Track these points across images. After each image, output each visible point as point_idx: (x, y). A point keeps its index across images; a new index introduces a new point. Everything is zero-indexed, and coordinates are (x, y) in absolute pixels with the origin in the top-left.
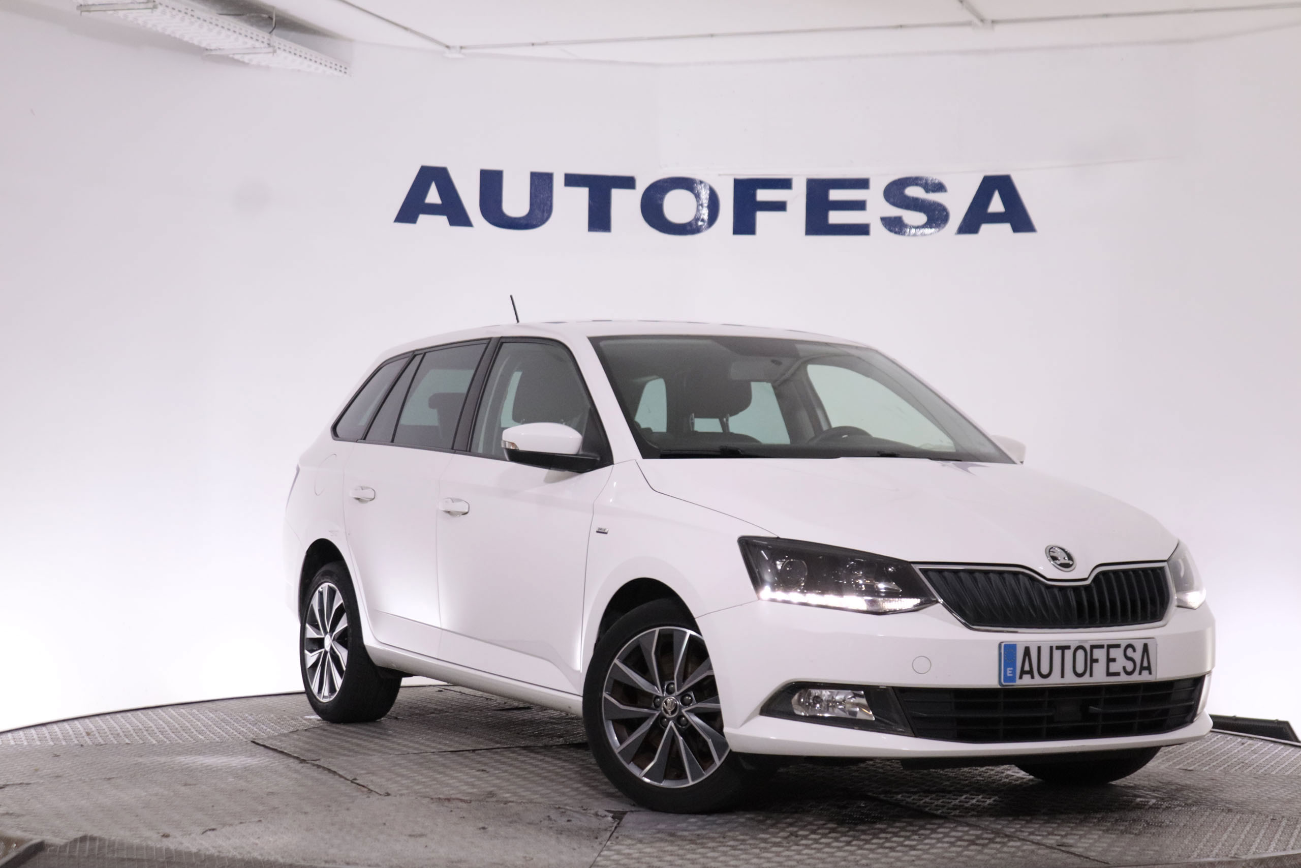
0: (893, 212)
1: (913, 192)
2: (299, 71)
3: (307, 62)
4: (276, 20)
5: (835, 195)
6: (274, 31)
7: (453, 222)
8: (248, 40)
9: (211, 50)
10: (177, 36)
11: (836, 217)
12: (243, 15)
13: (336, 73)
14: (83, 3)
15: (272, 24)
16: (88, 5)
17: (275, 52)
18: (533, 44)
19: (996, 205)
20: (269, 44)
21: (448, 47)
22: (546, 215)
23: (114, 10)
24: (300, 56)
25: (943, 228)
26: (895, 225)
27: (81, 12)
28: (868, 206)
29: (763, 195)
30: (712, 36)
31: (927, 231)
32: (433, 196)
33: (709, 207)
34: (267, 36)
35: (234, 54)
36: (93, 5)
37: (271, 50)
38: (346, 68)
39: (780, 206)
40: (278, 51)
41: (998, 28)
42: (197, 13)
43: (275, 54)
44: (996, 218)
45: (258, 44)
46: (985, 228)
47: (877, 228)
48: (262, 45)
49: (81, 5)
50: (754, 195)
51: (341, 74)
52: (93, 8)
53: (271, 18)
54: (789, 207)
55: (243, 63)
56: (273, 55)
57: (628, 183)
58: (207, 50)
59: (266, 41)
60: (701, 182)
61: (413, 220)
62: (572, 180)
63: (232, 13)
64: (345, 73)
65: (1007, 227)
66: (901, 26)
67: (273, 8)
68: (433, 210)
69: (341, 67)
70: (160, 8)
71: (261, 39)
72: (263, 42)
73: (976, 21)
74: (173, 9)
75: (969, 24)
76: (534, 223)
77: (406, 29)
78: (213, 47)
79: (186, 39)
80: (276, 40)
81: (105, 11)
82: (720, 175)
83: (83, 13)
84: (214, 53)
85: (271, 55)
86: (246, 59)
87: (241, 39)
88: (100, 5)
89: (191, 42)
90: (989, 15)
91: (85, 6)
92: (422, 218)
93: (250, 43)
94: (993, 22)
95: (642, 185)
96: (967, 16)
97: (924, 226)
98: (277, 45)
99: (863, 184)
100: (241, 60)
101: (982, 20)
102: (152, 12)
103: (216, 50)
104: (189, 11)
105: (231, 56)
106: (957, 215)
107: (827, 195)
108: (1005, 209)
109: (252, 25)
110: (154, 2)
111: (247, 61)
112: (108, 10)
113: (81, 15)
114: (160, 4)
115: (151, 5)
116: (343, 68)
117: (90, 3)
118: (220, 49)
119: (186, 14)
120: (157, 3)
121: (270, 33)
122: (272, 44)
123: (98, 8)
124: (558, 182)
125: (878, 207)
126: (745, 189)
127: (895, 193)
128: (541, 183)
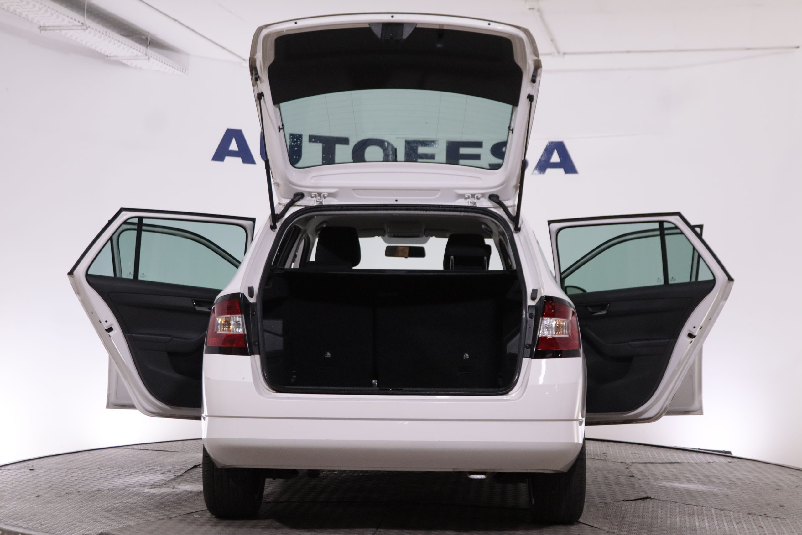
0: (495, 160)
3: (165, 66)
4: (150, 40)
6: (149, 46)
7: (245, 161)
8: (135, 51)
9: (110, 57)
10: (93, 48)
12: (132, 36)
13: (180, 73)
14: (42, 25)
15: (148, 42)
16: (45, 26)
17: (149, 59)
19: (555, 158)
20: (146, 54)
21: (244, 60)
22: (298, 158)
23: (60, 30)
24: (162, 62)
27: (41, 30)
28: (482, 157)
29: (421, 150)
32: (234, 146)
33: (391, 156)
34: (145, 49)
35: (123, 60)
36: (49, 26)
37: (147, 57)
38: (185, 70)
39: (431, 157)
40: (151, 58)
41: (567, 57)
42: (109, 34)
44: (555, 166)
45: (140, 54)
46: (549, 171)
48: (142, 55)
49: (41, 26)
50: (417, 150)
51: (183, 74)
52: (48, 28)
53: (147, 39)
54: (436, 157)
57: (345, 141)
58: (108, 56)
59: (144, 52)
60: (387, 142)
61: (222, 159)
62: (313, 139)
63: (126, 35)
64: (185, 73)
65: (561, 171)
67: (149, 33)
68: (233, 154)
70: (89, 29)
71: (141, 50)
72: (143, 53)
74: (96, 30)
75: (550, 54)
78: (112, 55)
79: (98, 49)
80: (151, 51)
81: (53, 30)
82: (397, 138)
83: (42, 31)
84: (112, 58)
85: (147, 60)
87: (130, 50)
88: (52, 26)
89: (99, 51)
90: (563, 49)
91: (43, 27)
92: (228, 159)
93: (136, 53)
94: (564, 54)
95: (353, 143)
98: (150, 55)
99: (479, 145)
100: (126, 63)
101: (558, 52)
102: (85, 31)
103: (113, 57)
104: (105, 33)
105: (121, 61)
106: (533, 163)
107: (458, 151)
108: (561, 160)
109: (137, 42)
110: (86, 25)
111: (129, 64)
112: (56, 30)
113: (40, 32)
114: (89, 27)
115: (84, 27)
116: (184, 70)
117: (47, 25)
118: (115, 56)
119: (103, 33)
120: (88, 26)
121: (147, 47)
122: (147, 54)
123: (51, 28)
124: (305, 139)
125: (487, 158)
126: (411, 146)
127: (497, 150)
128: (295, 140)
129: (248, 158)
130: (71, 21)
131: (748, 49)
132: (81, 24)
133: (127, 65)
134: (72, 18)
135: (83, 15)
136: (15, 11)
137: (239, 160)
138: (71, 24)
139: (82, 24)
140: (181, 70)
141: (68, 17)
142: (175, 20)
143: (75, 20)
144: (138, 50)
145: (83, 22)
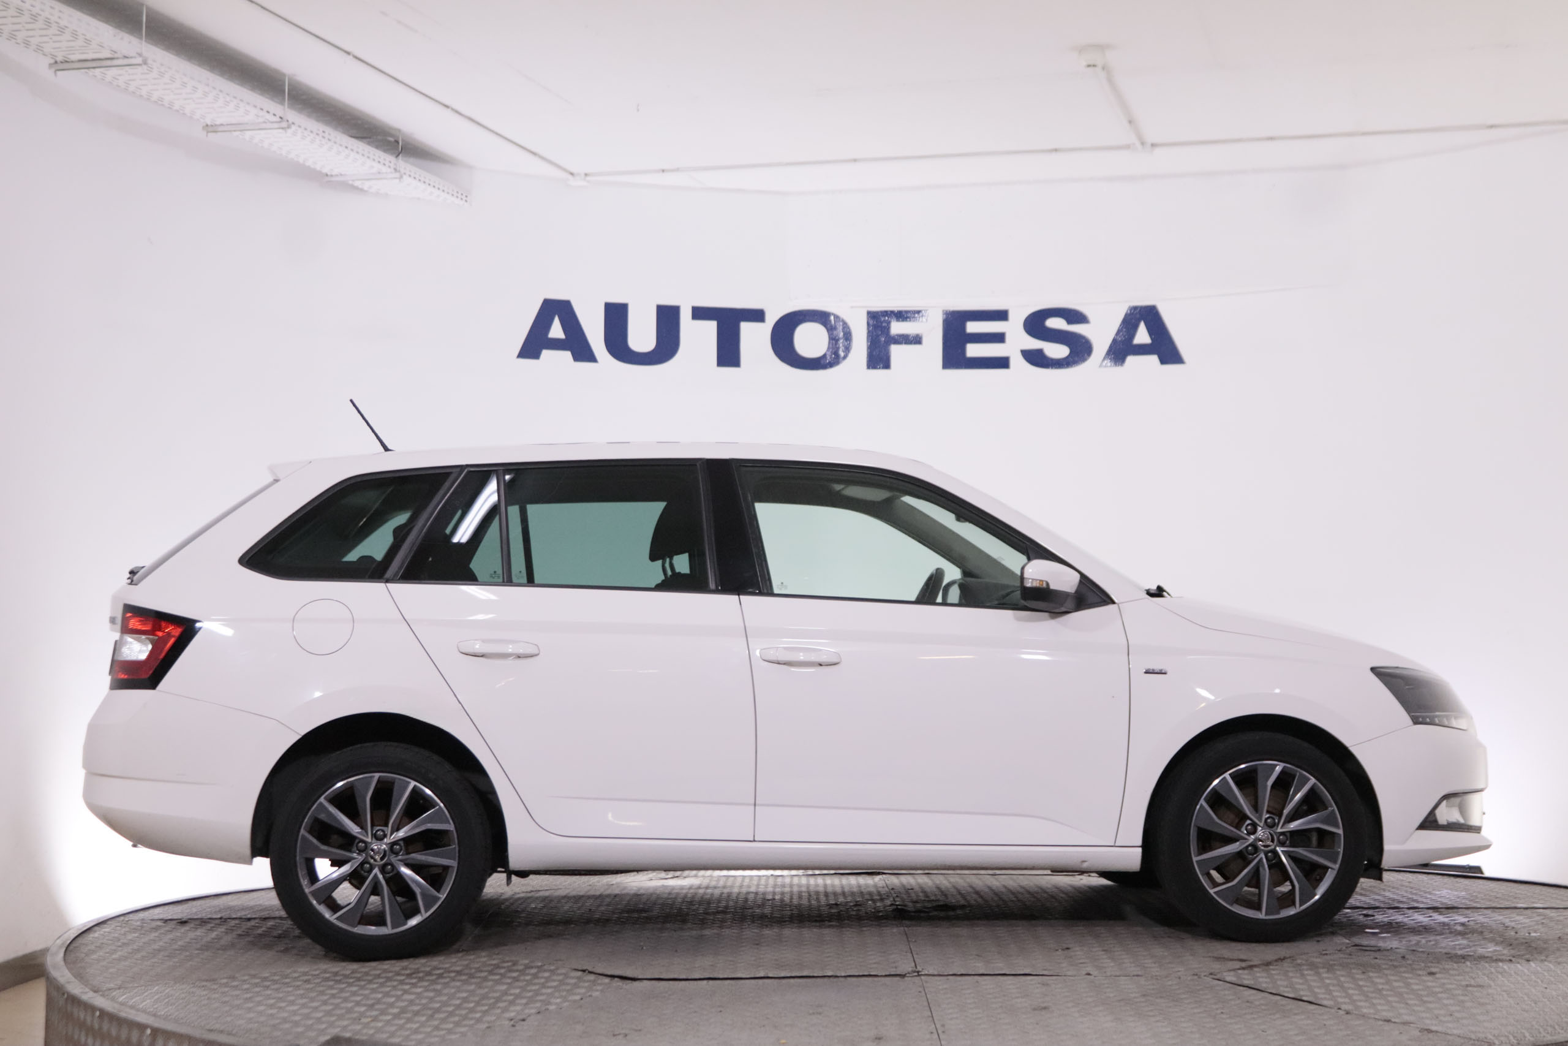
0: (1034, 344)
1: (1055, 323)
2: (419, 199)
3: (431, 189)
4: (402, 144)
5: (972, 327)
6: (400, 155)
7: (577, 358)
8: (375, 164)
9: (332, 176)
10: (301, 161)
11: (974, 350)
12: (370, 138)
13: (458, 201)
14: (209, 123)
15: (398, 148)
16: (216, 125)
17: (401, 177)
18: (663, 171)
19: (1142, 336)
20: (395, 170)
21: (572, 174)
22: (673, 349)
23: (241, 131)
24: (424, 182)
25: (1086, 361)
26: (1036, 358)
27: (208, 132)
28: (1008, 338)
29: (897, 328)
30: (855, 160)
31: (1070, 364)
32: (556, 331)
33: (842, 340)
34: (393, 160)
35: (353, 181)
36: (222, 125)
37: (397, 175)
38: (466, 196)
39: (917, 340)
40: (405, 177)
41: (1158, 151)
42: (329, 135)
44: (1142, 350)
45: (384, 169)
46: (1131, 360)
47: (1018, 362)
48: (389, 170)
49: (207, 125)
50: (888, 328)
51: (463, 202)
52: (220, 129)
53: (397, 142)
54: (924, 340)
55: (360, 190)
56: (400, 181)
57: (757, 316)
58: (327, 175)
59: (392, 165)
60: (833, 315)
61: (536, 355)
62: (700, 313)
63: (358, 135)
64: (466, 201)
65: (1154, 359)
66: (1056, 150)
67: (399, 131)
68: (556, 345)
69: (462, 194)
70: (293, 128)
71: (387, 163)
72: (389, 167)
73: (1136, 144)
74: (306, 129)
75: (1127, 147)
76: (662, 358)
77: (534, 154)
78: (336, 172)
79: (309, 163)
80: (403, 164)
81: (230, 131)
82: (852, 307)
83: (209, 134)
84: (333, 179)
85: (397, 181)
86: (366, 186)
87: (368, 163)
88: (228, 125)
89: (312, 166)
90: (1151, 137)
91: (212, 126)
92: (546, 354)
93: (377, 167)
94: (1153, 145)
95: (771, 319)
96: (1128, 139)
97: (1065, 359)
98: (402, 171)
99: (1001, 315)
100: (360, 187)
101: (1143, 144)
102: (286, 132)
103: (337, 175)
104: (320, 132)
105: (350, 182)
106: (1102, 346)
107: (964, 328)
108: (1152, 340)
109: (379, 149)
110: (288, 121)
111: (366, 189)
112: (235, 131)
113: (207, 136)
114: (293, 123)
115: (284, 124)
116: (464, 195)
117: (218, 123)
118: (341, 175)
119: (318, 134)
120: (290, 122)
121: (397, 156)
122: (398, 169)
123: (229, 128)
124: (685, 316)
125: (1018, 340)
126: (878, 322)
127: (1035, 324)
128: (668, 318)
129: (582, 352)
130: (261, 113)
131: (1492, 127)
132: (279, 120)
133: (362, 190)
134: (262, 109)
135: (282, 103)
136: (161, 99)
137: (567, 355)
138: (261, 120)
139: (281, 118)
140: (459, 195)
141: (255, 107)
142: (447, 107)
143: (268, 112)
144: (382, 163)
145: (282, 116)
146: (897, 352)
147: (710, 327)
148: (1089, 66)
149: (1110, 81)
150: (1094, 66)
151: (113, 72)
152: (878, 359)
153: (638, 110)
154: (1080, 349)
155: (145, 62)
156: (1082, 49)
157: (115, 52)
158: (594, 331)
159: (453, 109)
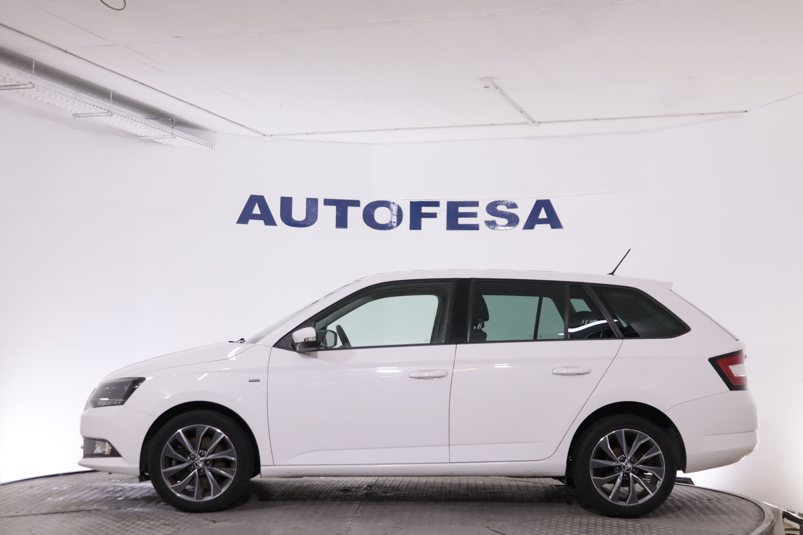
0: (491, 218)
1: (501, 208)
2: (188, 147)
3: (192, 143)
4: (176, 122)
5: (461, 210)
6: (174, 127)
7: (267, 223)
8: (161, 131)
10: (125, 129)
11: (462, 221)
12: (159, 119)
13: (207, 148)
15: (173, 124)
16: (78, 114)
17: (175, 137)
18: (307, 134)
19: (543, 215)
21: (264, 135)
22: (314, 219)
23: (91, 117)
24: (188, 140)
25: (516, 226)
26: (491, 224)
27: (75, 117)
28: (478, 215)
29: (425, 210)
30: (397, 129)
31: (508, 228)
32: (257, 210)
33: (397, 216)
34: (170, 129)
35: (154, 139)
37: (173, 136)
39: (434, 215)
40: (177, 137)
41: (541, 125)
42: (134, 118)
43: (175, 139)
44: (543, 221)
45: (166, 134)
46: (537, 226)
47: (483, 226)
48: (168, 134)
49: (75, 114)
50: (421, 210)
51: (210, 149)
52: (81, 116)
53: (173, 121)
54: (438, 216)
56: (174, 139)
57: (356, 203)
58: (141, 136)
59: (170, 132)
60: (394, 203)
61: (246, 222)
62: (328, 202)
63: (154, 118)
64: (212, 148)
65: (548, 226)
66: (492, 125)
67: (174, 115)
68: (256, 217)
70: (115, 116)
71: (167, 131)
73: (530, 122)
74: (122, 116)
75: (527, 123)
76: (308, 224)
77: (242, 126)
78: (143, 135)
79: (130, 131)
80: (176, 131)
81: (86, 117)
82: (403, 200)
84: (144, 138)
86: (161, 141)
87: (157, 131)
90: (537, 119)
92: (251, 221)
93: (162, 133)
94: (539, 122)
95: (363, 205)
96: (524, 120)
97: (507, 225)
98: (176, 134)
99: (475, 204)
100: (158, 141)
101: (533, 122)
102: (111, 117)
103: (145, 136)
104: (130, 118)
105: (153, 140)
106: (523, 220)
107: (457, 210)
108: (547, 217)
109: (164, 124)
110: (112, 112)
111: (161, 142)
112: (88, 116)
113: (75, 119)
114: (115, 113)
115: (110, 114)
116: (211, 145)
117: (80, 113)
118: (147, 136)
121: (173, 128)
122: (173, 133)
123: (83, 115)
124: (321, 203)
125: (483, 216)
126: (416, 207)
127: (492, 208)
128: (312, 204)
129: (269, 220)
130: (97, 109)
131: (702, 114)
133: (159, 143)
134: (97, 107)
135: (110, 103)
136: (48, 103)
137: (262, 222)
138: (98, 112)
139: (108, 111)
140: (208, 145)
141: (94, 106)
142: (192, 105)
143: (101, 108)
144: (164, 131)
145: (108, 110)
146: (424, 221)
147: (333, 209)
148: (485, 87)
149: (502, 93)
150: (488, 87)
151: (21, 91)
152: (415, 225)
153: (282, 107)
154: (513, 220)
155: (33, 87)
156: (482, 79)
157: (19, 82)
158: (275, 210)
159: (195, 106)
